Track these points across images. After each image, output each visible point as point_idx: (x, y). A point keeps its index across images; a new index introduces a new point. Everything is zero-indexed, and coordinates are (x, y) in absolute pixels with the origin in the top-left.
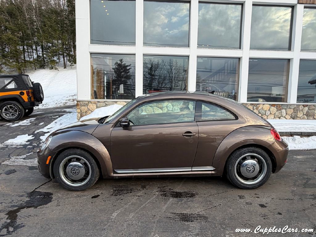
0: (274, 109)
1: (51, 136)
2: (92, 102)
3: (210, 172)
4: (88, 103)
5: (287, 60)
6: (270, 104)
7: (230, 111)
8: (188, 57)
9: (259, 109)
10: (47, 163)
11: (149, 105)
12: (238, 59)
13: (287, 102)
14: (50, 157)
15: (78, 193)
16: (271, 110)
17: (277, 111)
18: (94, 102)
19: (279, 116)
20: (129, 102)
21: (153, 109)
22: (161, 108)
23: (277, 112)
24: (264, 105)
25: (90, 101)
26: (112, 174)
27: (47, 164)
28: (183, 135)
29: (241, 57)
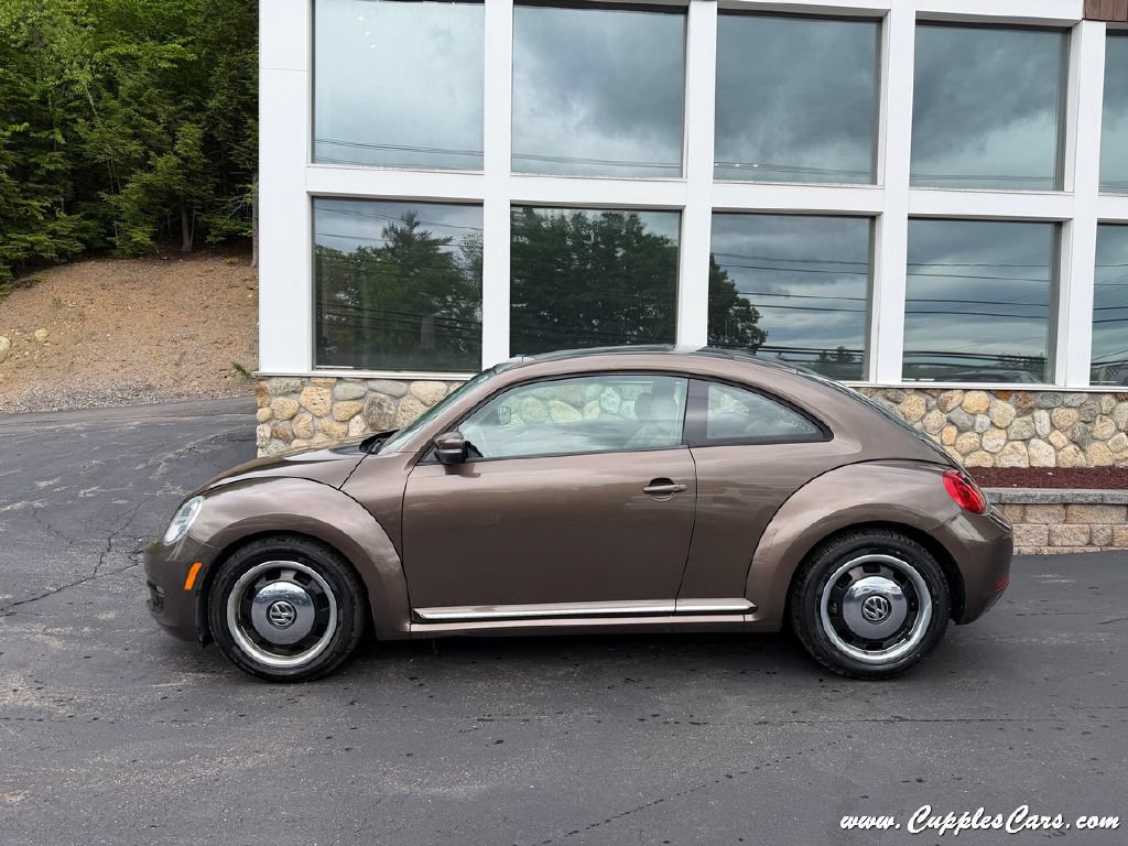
0: (1004, 409)
1: (201, 498)
2: (318, 381)
3: (739, 618)
4: (303, 384)
5: (1049, 225)
6: (989, 391)
7: (802, 409)
8: (678, 214)
9: (949, 408)
10: (189, 585)
11: (534, 391)
12: (867, 221)
13: (1053, 383)
14: (197, 567)
15: (291, 689)
16: (994, 411)
17: (1018, 416)
18: (322, 380)
19: (1027, 435)
20: (467, 382)
21: (549, 408)
22: (579, 406)
23: (1017, 419)
24: (969, 393)
25: (309, 377)
26: (408, 625)
27: (187, 591)
28: (646, 489)
29: (880, 214)
